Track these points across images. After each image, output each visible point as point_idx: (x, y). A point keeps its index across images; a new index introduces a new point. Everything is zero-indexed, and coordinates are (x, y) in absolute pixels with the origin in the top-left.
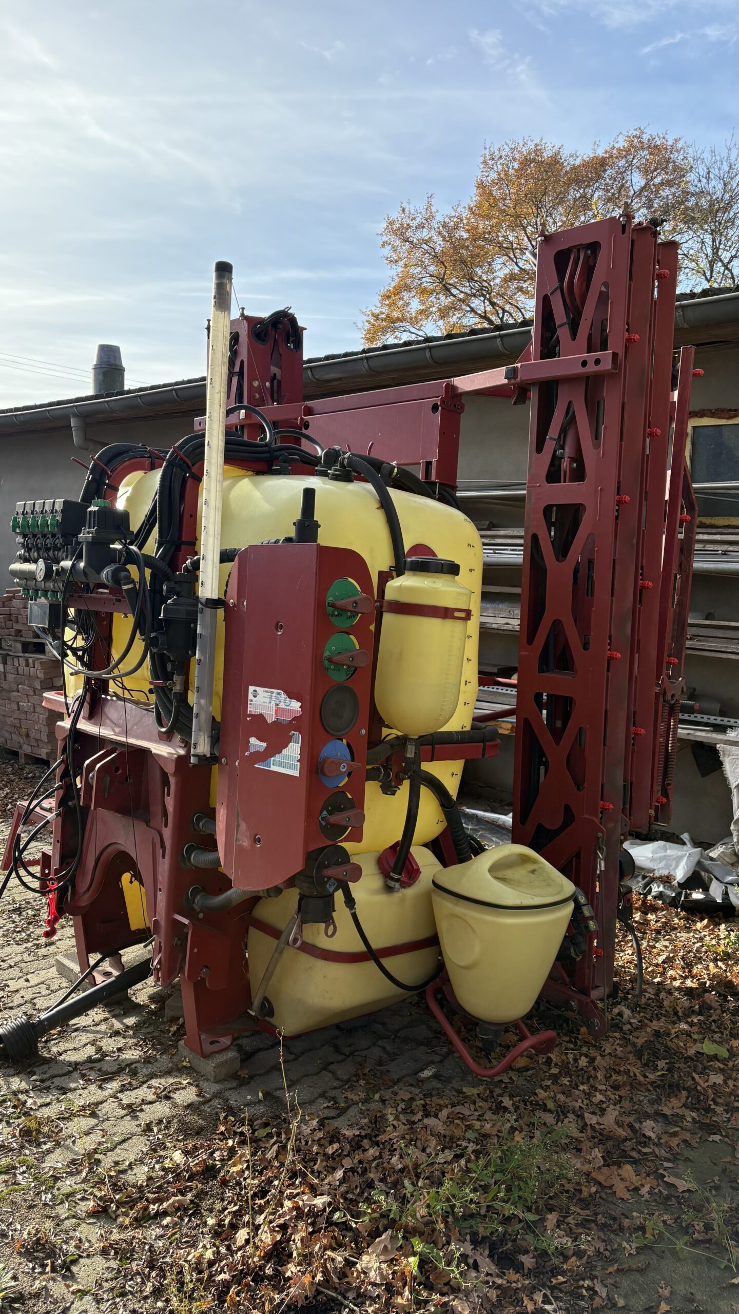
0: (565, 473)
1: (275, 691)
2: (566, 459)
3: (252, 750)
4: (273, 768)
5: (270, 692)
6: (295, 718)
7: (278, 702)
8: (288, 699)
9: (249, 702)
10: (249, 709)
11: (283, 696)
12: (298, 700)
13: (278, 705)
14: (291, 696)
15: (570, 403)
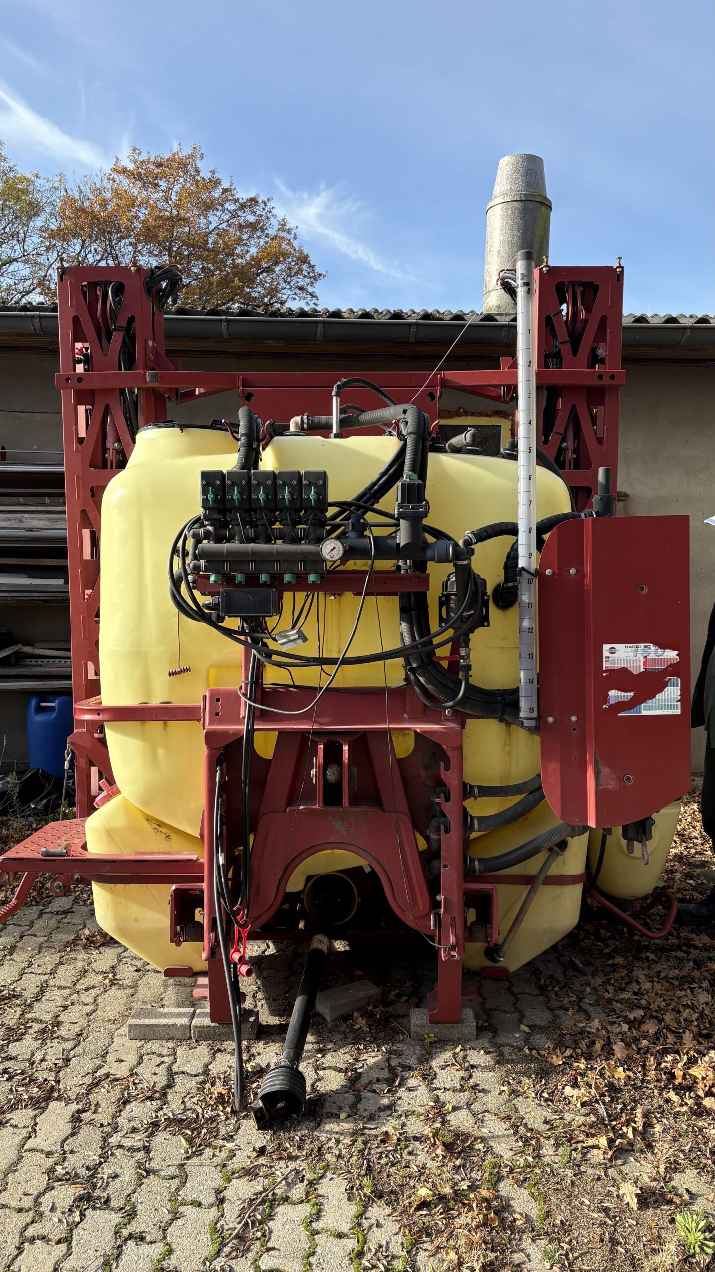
0: (570, 462)
1: (641, 645)
2: (570, 450)
3: (612, 701)
4: (644, 713)
5: (636, 647)
6: (671, 666)
7: (646, 655)
8: (660, 650)
9: (604, 660)
10: (604, 666)
11: (653, 648)
12: (674, 650)
13: (646, 657)
14: (664, 647)
15: (574, 407)
